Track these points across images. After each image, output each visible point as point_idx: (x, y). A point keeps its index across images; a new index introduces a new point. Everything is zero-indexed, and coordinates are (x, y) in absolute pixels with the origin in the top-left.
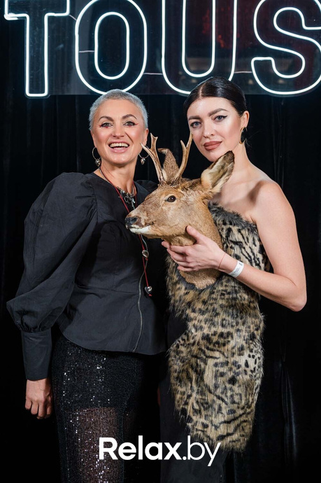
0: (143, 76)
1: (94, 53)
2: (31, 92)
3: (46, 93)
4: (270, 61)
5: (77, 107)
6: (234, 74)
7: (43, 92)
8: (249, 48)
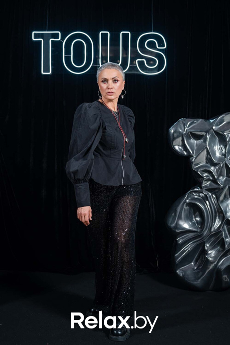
0: (92, 66)
1: (71, 56)
2: (44, 72)
4: (144, 61)
6: (129, 66)
7: (49, 72)
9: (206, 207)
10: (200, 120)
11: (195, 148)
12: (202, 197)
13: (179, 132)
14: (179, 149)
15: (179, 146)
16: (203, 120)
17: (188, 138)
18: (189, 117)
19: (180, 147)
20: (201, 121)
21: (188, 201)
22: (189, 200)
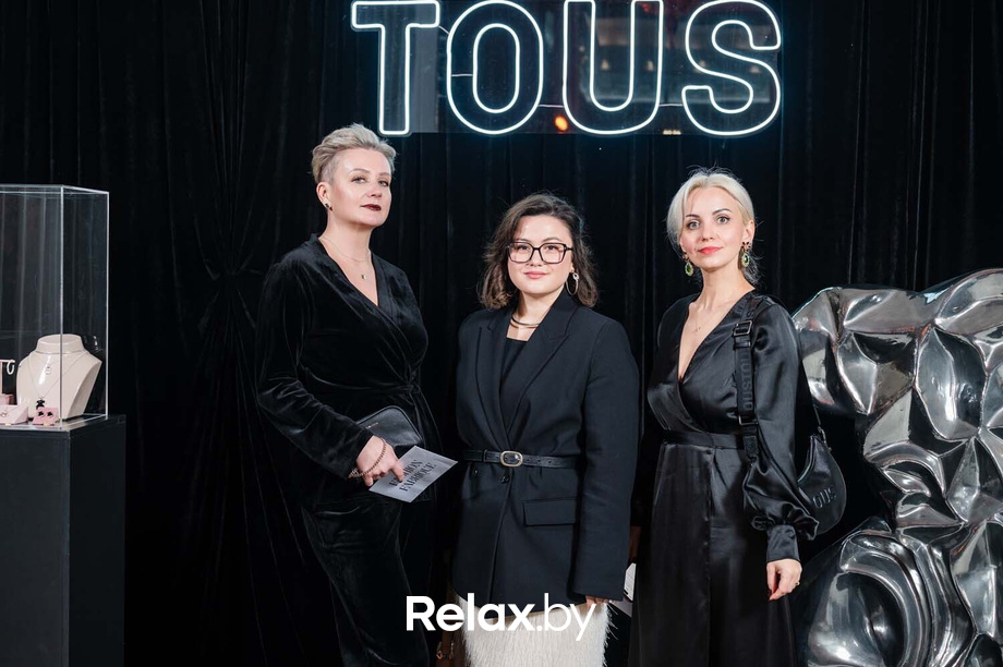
0: (538, 108)
1: (471, 78)
2: (386, 128)
3: (406, 131)
4: (707, 91)
5: (448, 149)
6: (660, 108)
7: (403, 129)
8: (678, 72)
9: (909, 589)
10: (892, 293)
11: (873, 388)
12: (896, 557)
13: (819, 334)
14: (820, 390)
15: (818, 380)
16: (903, 293)
17: (851, 355)
18: (855, 283)
19: (823, 386)
20: (896, 296)
21: (846, 567)
22: (852, 564)
